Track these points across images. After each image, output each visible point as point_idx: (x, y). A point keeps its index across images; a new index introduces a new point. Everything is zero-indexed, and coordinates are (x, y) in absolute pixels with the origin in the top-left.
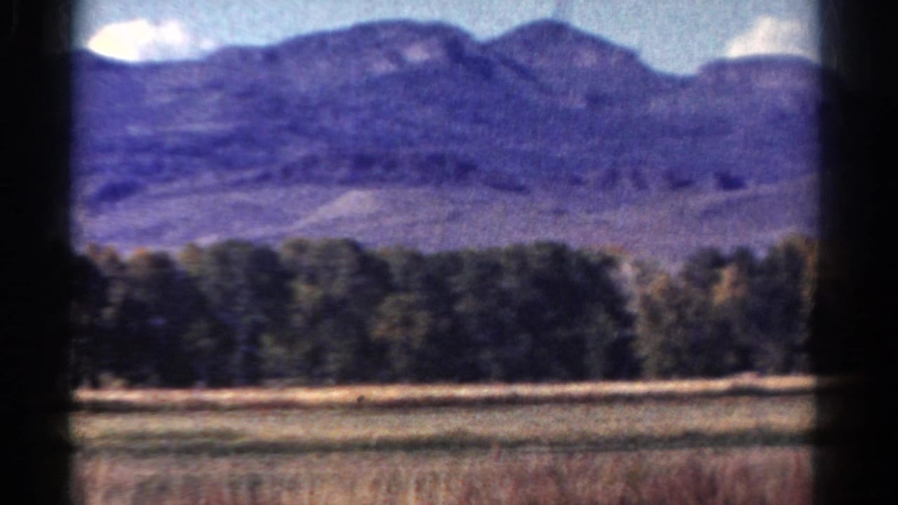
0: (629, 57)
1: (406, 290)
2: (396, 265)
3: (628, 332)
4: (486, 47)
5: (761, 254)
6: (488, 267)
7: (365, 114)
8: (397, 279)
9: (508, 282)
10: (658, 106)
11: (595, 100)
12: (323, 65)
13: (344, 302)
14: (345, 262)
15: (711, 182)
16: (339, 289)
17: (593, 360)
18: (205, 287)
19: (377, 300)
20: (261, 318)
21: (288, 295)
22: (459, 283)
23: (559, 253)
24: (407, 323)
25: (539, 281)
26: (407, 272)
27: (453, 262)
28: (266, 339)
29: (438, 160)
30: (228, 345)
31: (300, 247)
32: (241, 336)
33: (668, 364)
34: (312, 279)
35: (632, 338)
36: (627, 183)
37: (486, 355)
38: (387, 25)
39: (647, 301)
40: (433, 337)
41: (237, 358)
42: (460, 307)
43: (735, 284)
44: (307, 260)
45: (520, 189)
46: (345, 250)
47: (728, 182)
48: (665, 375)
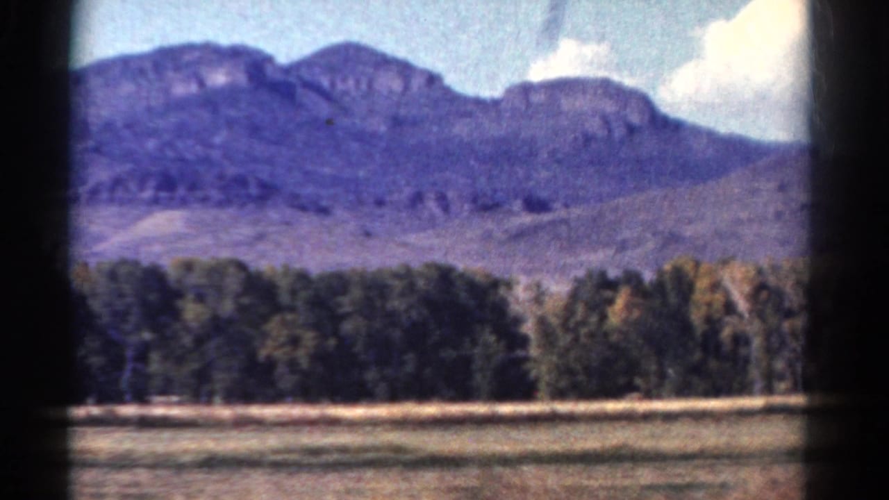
0: (433, 79)
1: (292, 309)
2: (284, 284)
3: (520, 353)
4: (288, 70)
5: (648, 276)
6: (375, 287)
7: (166, 137)
8: (284, 298)
9: (396, 304)
10: (461, 129)
11: (397, 122)
12: (127, 88)
13: (230, 321)
14: (233, 282)
15: (517, 205)
16: (227, 307)
17: (480, 379)
18: (96, 305)
19: (265, 318)
20: (147, 336)
21: (176, 314)
22: (346, 303)
23: (445, 275)
24: (295, 342)
25: (427, 301)
26: (293, 293)
27: (338, 283)
28: (155, 357)
29: (241, 181)
30: (117, 363)
31: (188, 266)
32: (129, 353)
33: (563, 383)
34: (200, 298)
35: (526, 359)
36: (431, 205)
37: (371, 375)
38: (189, 48)
39: (542, 322)
40: (319, 356)
41: (126, 376)
42: (347, 327)
43: (628, 307)
44: (194, 279)
45: (324, 211)
46: (231, 270)
47: (535, 205)
48: (560, 395)
